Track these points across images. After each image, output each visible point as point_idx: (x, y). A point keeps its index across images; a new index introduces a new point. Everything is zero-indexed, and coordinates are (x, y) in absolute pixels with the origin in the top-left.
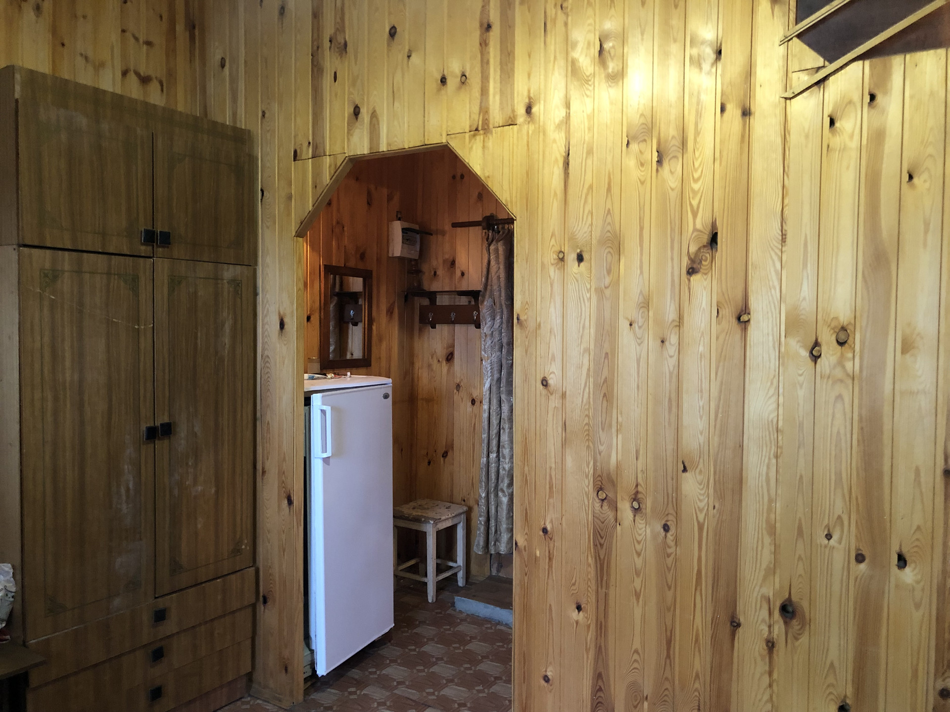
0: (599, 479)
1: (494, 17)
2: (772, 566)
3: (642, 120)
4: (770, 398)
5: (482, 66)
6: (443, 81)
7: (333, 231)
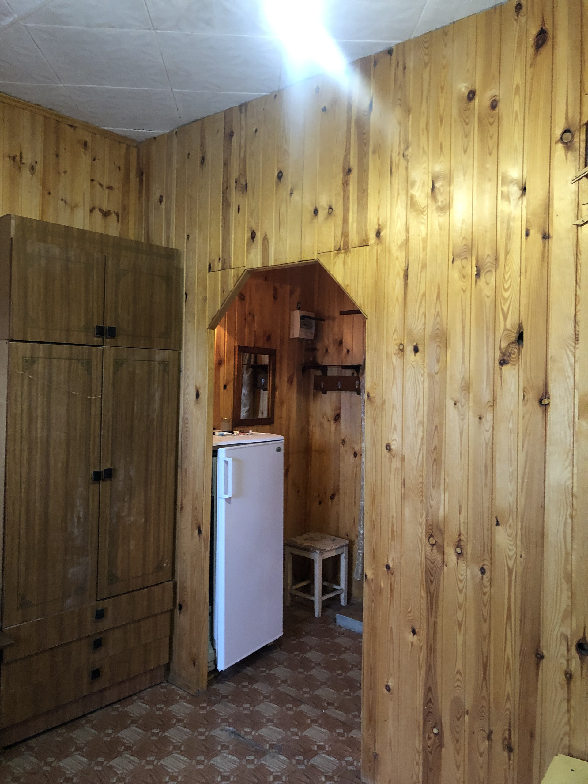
0: (430, 527)
1: (353, 162)
2: (569, 609)
3: (464, 242)
4: (566, 468)
5: (344, 201)
6: (316, 212)
7: (245, 320)
